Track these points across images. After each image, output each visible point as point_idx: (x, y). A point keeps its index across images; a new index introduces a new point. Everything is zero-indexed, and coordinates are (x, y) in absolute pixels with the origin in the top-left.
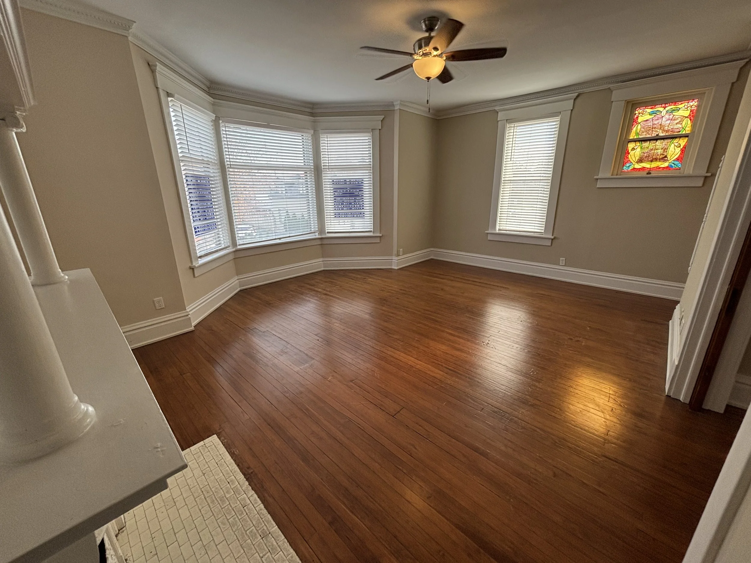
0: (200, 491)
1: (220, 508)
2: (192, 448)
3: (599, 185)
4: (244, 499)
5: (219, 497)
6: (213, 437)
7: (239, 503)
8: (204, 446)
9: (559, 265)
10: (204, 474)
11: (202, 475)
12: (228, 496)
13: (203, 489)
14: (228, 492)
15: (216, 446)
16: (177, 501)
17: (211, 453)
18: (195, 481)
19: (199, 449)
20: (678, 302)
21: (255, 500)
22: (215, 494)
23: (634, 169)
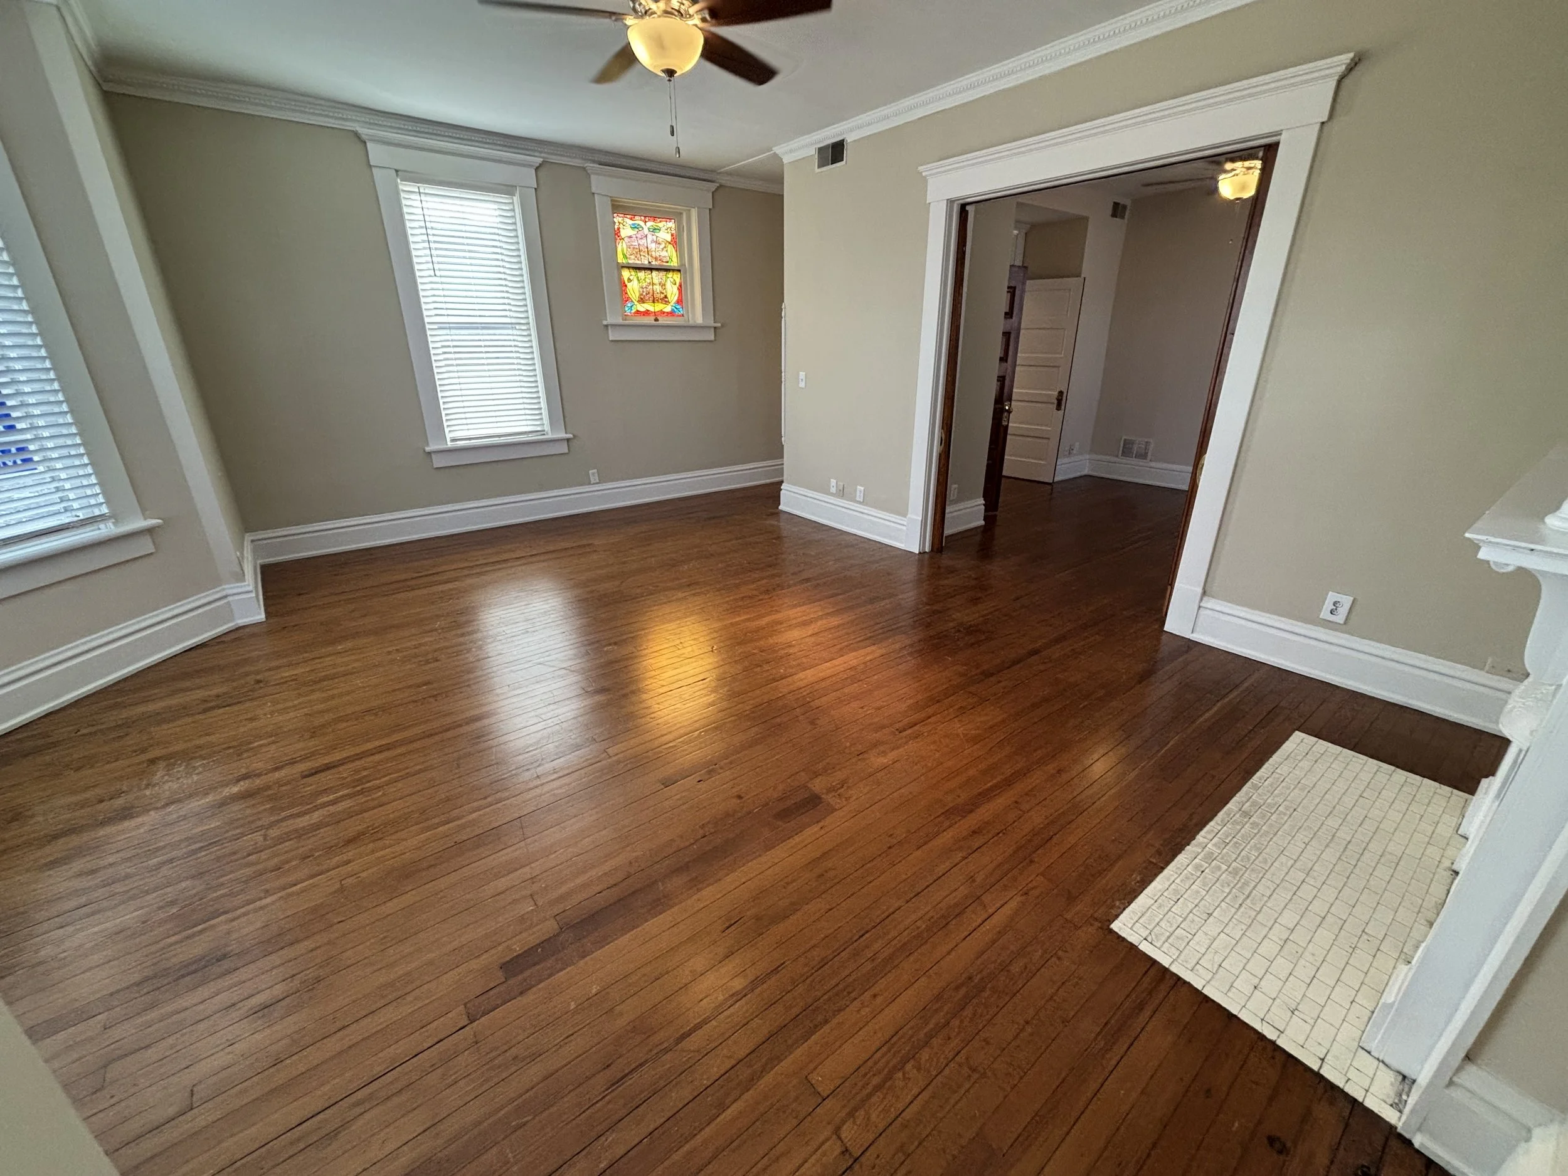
0: (1242, 909)
1: (1248, 872)
2: (1165, 961)
3: (613, 335)
4: (1215, 845)
5: (1234, 878)
6: (1120, 929)
7: (1225, 850)
8: (1149, 939)
9: (590, 484)
10: (1210, 915)
11: (1212, 917)
12: (1224, 867)
13: (1237, 906)
14: (1219, 868)
15: (1139, 914)
16: (1281, 939)
17: (1161, 920)
18: (1231, 924)
19: (1162, 946)
20: (782, 482)
21: (1208, 832)
22: (1232, 885)
23: (638, 312)
